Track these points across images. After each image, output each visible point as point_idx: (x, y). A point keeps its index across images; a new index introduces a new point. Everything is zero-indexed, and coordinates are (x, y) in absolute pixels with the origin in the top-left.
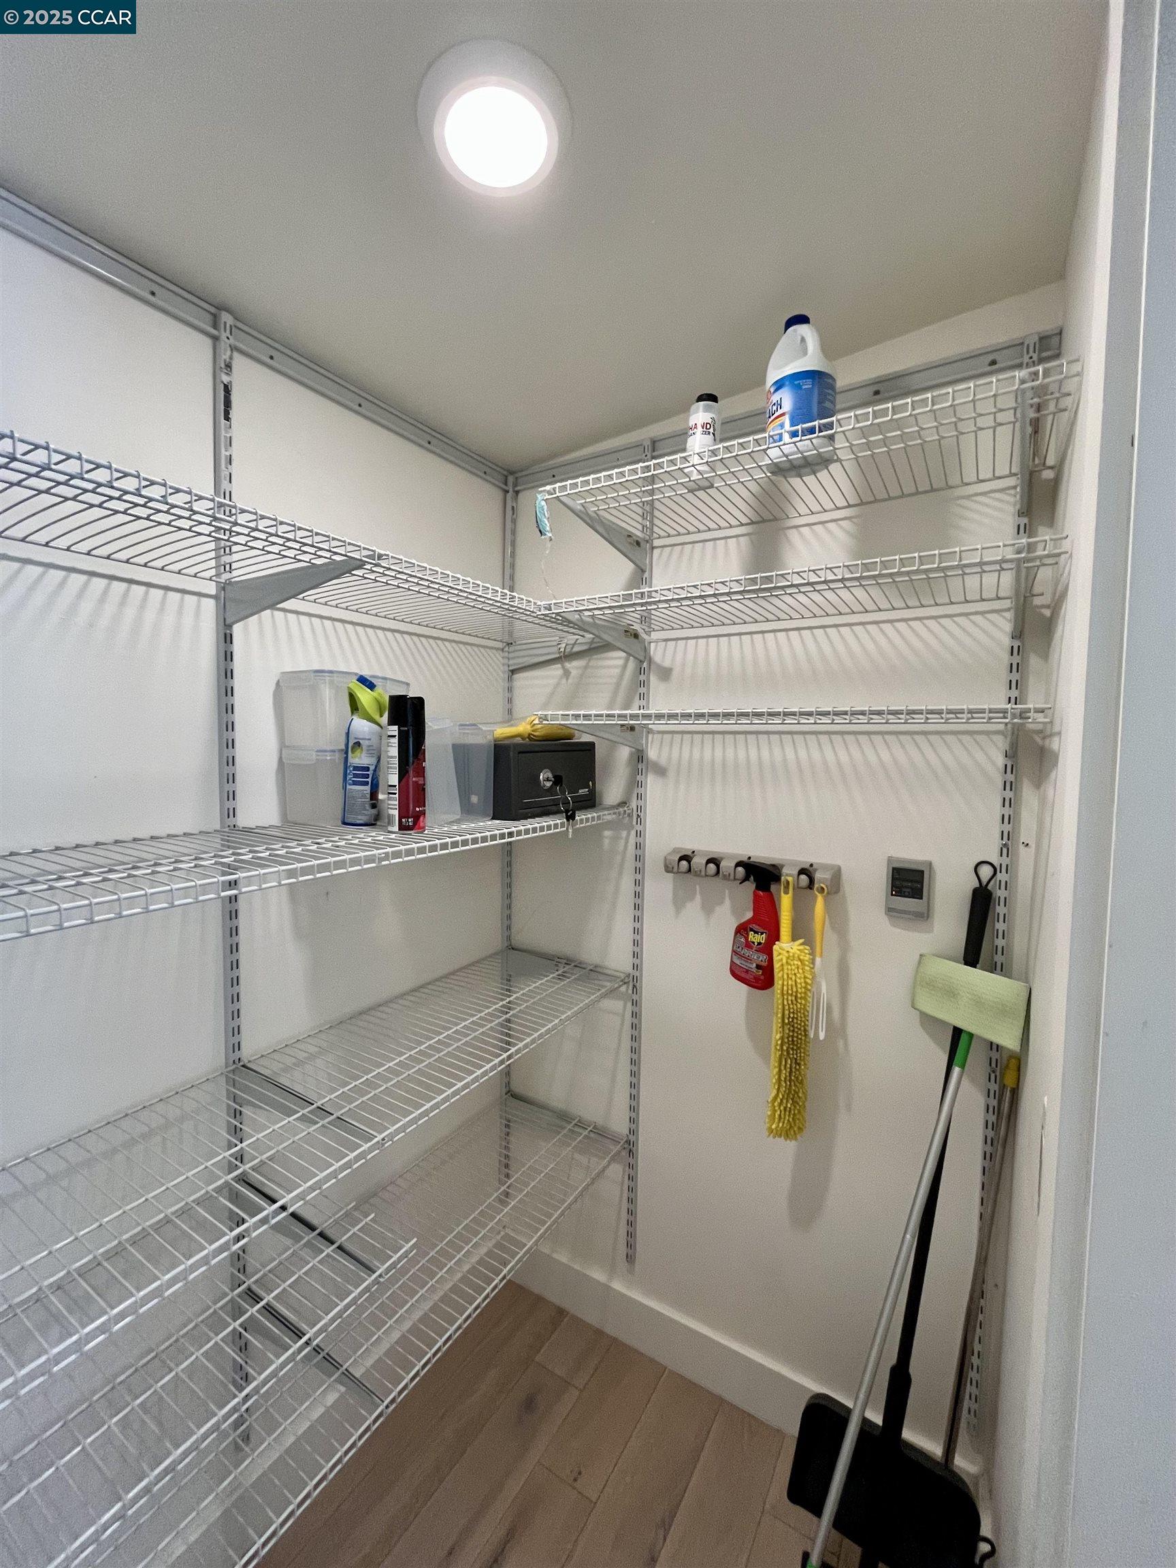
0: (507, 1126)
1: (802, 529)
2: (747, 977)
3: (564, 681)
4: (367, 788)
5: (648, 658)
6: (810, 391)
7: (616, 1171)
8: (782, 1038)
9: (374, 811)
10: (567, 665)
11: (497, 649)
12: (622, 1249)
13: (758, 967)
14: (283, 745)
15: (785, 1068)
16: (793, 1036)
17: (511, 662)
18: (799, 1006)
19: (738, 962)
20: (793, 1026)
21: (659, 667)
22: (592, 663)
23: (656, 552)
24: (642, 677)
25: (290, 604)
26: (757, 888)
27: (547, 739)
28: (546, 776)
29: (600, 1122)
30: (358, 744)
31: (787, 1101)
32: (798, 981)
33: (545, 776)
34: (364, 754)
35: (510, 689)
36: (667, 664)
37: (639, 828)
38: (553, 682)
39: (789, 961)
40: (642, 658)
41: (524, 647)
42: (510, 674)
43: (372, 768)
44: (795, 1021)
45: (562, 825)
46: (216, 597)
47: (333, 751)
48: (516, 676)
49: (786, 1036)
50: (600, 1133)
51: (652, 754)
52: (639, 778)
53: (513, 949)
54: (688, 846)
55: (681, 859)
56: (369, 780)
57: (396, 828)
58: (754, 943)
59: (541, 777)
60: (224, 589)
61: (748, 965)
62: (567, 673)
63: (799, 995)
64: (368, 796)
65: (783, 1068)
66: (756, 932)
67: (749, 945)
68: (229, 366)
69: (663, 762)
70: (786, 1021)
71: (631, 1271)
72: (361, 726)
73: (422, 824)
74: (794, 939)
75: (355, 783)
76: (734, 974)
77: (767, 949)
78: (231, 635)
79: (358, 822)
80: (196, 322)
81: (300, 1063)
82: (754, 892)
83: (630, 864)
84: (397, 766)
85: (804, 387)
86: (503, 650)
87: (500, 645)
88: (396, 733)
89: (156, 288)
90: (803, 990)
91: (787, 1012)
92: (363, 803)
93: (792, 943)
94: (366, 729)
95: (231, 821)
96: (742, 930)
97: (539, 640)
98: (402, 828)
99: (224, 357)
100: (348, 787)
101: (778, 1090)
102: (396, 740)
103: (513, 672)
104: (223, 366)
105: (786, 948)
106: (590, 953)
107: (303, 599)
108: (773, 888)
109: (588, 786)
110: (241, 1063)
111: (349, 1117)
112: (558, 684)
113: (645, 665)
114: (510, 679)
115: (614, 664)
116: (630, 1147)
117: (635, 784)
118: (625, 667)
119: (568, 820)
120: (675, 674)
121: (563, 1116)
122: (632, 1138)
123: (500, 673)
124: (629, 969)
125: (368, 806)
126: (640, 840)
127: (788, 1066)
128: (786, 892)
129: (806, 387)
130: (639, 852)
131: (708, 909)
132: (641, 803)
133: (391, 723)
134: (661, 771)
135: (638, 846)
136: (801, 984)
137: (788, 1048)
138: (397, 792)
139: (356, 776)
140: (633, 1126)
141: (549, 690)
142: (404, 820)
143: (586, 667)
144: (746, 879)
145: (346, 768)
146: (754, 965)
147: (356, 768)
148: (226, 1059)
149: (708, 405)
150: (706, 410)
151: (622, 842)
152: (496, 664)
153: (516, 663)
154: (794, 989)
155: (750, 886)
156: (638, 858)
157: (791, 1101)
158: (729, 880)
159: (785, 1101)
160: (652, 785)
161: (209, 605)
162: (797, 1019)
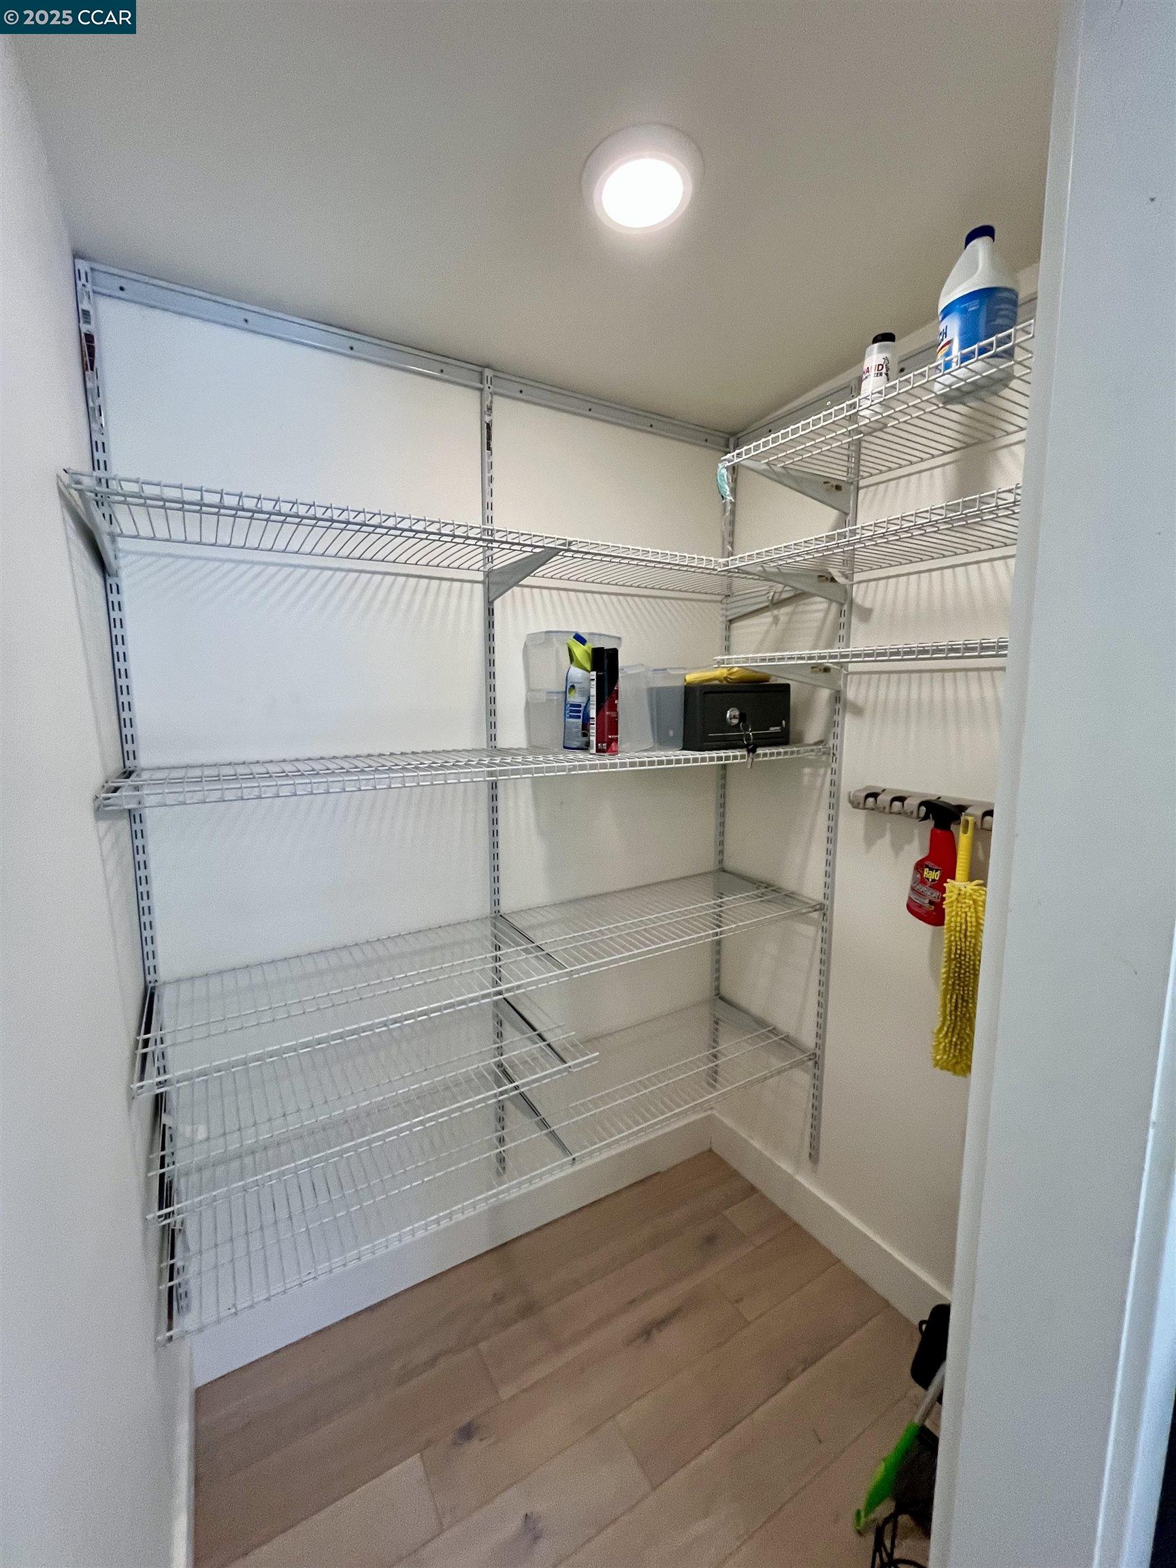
0: (717, 1023)
1: (1013, 448)
2: (920, 911)
3: (774, 627)
4: (580, 721)
5: (849, 600)
6: (977, 312)
7: (803, 1078)
8: (948, 972)
9: (585, 739)
10: (776, 612)
11: (715, 602)
12: (806, 1150)
13: (931, 903)
14: (529, 689)
15: (951, 1002)
16: (960, 973)
17: (728, 613)
18: (968, 944)
19: (913, 897)
20: (960, 963)
21: (860, 607)
22: (800, 608)
23: (861, 492)
24: (843, 620)
25: (528, 581)
26: (936, 826)
27: (742, 681)
28: (733, 714)
29: (792, 1033)
30: (573, 687)
31: (952, 1036)
32: (968, 919)
33: (731, 714)
34: (577, 695)
35: (728, 638)
36: (868, 605)
37: (834, 765)
38: (765, 628)
39: (960, 899)
40: (843, 602)
41: (741, 597)
42: (728, 623)
43: (583, 705)
44: (963, 958)
45: (743, 757)
46: (483, 582)
47: (558, 693)
48: (734, 625)
49: (952, 971)
50: (788, 1042)
51: (850, 694)
52: (836, 718)
53: (724, 871)
54: (878, 783)
55: (868, 796)
56: (581, 714)
57: (594, 751)
58: (928, 879)
59: (728, 715)
60: (488, 576)
61: (922, 900)
62: (776, 620)
63: (968, 934)
64: (581, 727)
65: (947, 1001)
66: (931, 869)
67: (923, 881)
68: (490, 409)
69: (860, 702)
70: (953, 956)
71: (815, 1171)
72: (577, 673)
73: (614, 749)
74: (971, 879)
75: (571, 717)
76: (908, 907)
77: (939, 886)
78: (493, 609)
79: (573, 747)
80: (469, 383)
81: (542, 925)
82: (932, 831)
83: (826, 800)
84: (595, 703)
85: (970, 310)
86: (721, 602)
87: (719, 598)
88: (595, 677)
89: (444, 367)
90: (974, 929)
91: (953, 948)
92: (577, 733)
93: (969, 882)
94: (580, 675)
95: (493, 743)
96: (920, 866)
97: (753, 590)
98: (598, 750)
99: (487, 403)
100: (567, 720)
101: (943, 1024)
102: (594, 683)
103: (731, 621)
104: (486, 410)
105: (958, 886)
106: (789, 882)
107: (534, 576)
108: (953, 827)
109: (781, 725)
110: (499, 914)
111: (555, 955)
112: (767, 632)
113: (845, 607)
114: (728, 628)
115: (818, 609)
116: (816, 1060)
117: (832, 724)
118: (828, 611)
119: (749, 753)
120: (875, 615)
121: (760, 1023)
122: (818, 1052)
123: (720, 626)
124: (820, 898)
125: (580, 734)
126: (834, 777)
127: (954, 1001)
128: (965, 832)
129: (973, 309)
130: (834, 789)
131: (897, 847)
132: (837, 742)
133: (593, 670)
134: (858, 711)
135: (832, 783)
136: (971, 922)
137: (954, 983)
138: (595, 723)
139: (572, 711)
140: (819, 1042)
141: (760, 637)
142: (599, 745)
143: (793, 613)
144: (926, 818)
145: (566, 705)
146: (927, 901)
147: (572, 705)
148: (491, 910)
149: (883, 345)
150: (881, 350)
151: (819, 780)
152: (716, 615)
153: (732, 614)
154: (964, 927)
155: (930, 824)
156: (831, 795)
157: (956, 1036)
158: (912, 818)
159: (950, 1034)
160: (850, 725)
161: (479, 589)
162: (965, 956)
